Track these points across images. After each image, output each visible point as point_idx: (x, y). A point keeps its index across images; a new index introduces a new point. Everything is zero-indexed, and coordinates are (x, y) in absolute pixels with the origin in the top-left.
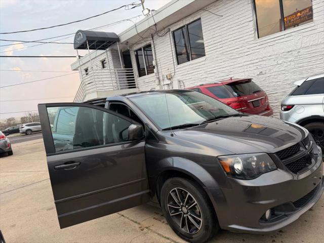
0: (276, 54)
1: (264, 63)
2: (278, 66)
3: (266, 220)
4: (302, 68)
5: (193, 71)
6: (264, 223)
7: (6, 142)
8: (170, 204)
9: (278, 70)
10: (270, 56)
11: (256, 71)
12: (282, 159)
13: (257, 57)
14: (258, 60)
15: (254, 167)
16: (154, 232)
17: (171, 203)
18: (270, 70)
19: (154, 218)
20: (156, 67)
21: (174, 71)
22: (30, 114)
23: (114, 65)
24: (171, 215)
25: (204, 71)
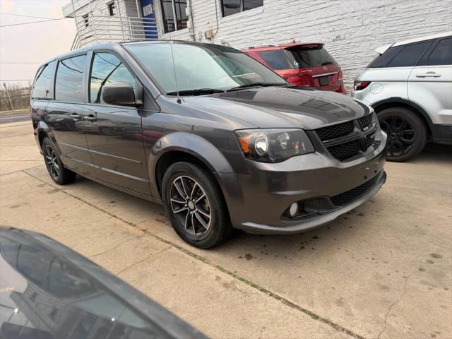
0: (363, 10)
1: (345, 22)
2: (363, 27)
3: (291, 218)
4: (394, 34)
5: (243, 29)
6: (288, 220)
8: (174, 199)
9: (361, 35)
10: (354, 12)
11: (331, 34)
12: (323, 140)
13: (335, 13)
14: (336, 17)
15: (284, 148)
16: (152, 235)
17: (176, 197)
18: (351, 34)
19: (157, 220)
20: (190, 19)
21: (216, 27)
22: (5, 85)
23: (127, 12)
24: (175, 212)
25: (259, 30)
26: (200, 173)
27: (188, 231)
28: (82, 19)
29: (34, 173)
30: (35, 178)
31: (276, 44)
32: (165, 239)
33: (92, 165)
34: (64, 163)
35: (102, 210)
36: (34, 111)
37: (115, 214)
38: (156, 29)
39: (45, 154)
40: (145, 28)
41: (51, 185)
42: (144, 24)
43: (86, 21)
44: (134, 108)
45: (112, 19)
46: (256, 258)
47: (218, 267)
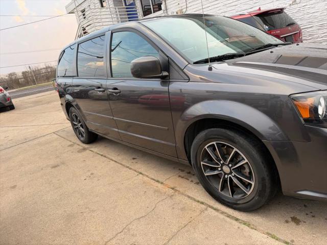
5: (209, 5)
7: (5, 95)
8: (204, 162)
16: (182, 194)
17: (206, 160)
19: (179, 176)
20: (164, 3)
21: (185, 7)
22: (30, 67)
23: (114, 4)
24: (206, 175)
25: (222, 4)
26: (241, 140)
27: (222, 193)
28: (81, 14)
29: (63, 134)
30: (64, 138)
31: (245, 12)
32: (197, 199)
33: (117, 130)
34: (89, 128)
35: (128, 167)
36: (59, 85)
37: (140, 171)
38: (136, 14)
39: (72, 120)
40: (128, 15)
41: (79, 145)
42: (127, 11)
43: (84, 15)
44: (159, 79)
45: (104, 10)
46: (305, 222)
47: (268, 234)
